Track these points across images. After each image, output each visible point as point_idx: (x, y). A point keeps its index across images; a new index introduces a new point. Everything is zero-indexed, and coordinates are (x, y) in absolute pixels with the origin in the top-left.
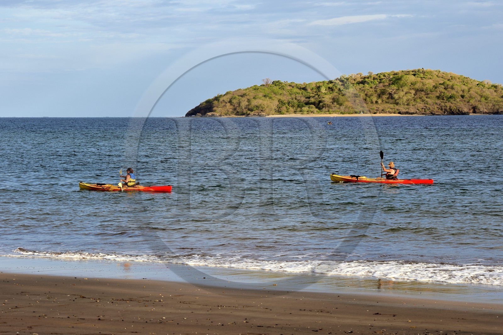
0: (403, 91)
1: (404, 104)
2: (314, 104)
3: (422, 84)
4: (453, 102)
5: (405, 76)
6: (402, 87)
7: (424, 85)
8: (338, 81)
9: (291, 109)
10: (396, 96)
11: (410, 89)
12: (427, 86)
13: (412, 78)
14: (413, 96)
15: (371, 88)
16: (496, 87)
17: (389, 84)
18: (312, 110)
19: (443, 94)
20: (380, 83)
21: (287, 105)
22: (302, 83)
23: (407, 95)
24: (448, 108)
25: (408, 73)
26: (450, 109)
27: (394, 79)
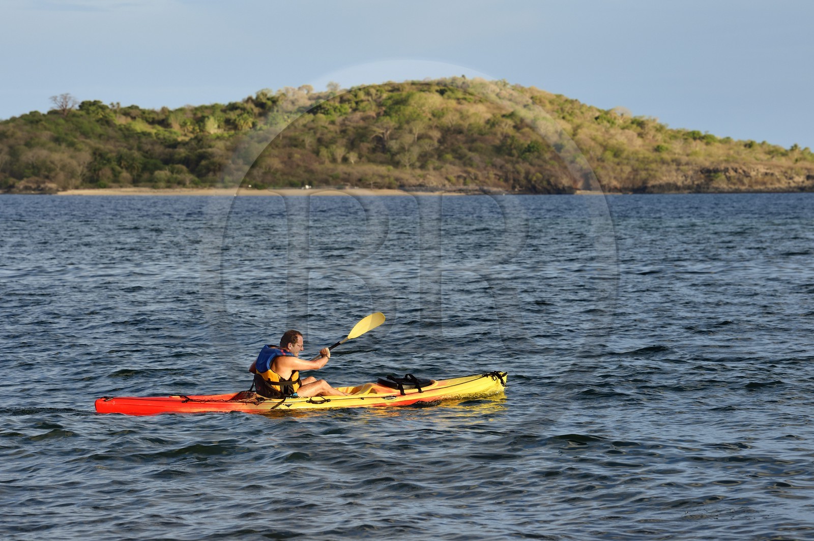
0: (411, 132)
1: (412, 166)
2: (186, 161)
3: (458, 116)
4: (536, 161)
5: (418, 95)
6: (408, 122)
7: (463, 117)
8: (250, 106)
9: (125, 174)
10: (394, 145)
11: (430, 127)
12: (472, 121)
13: (434, 100)
14: (436, 144)
15: (333, 123)
16: (641, 124)
17: (378, 115)
18: (180, 177)
19: (509, 141)
20: (355, 110)
21: (114, 164)
22: (158, 108)
23: (422, 142)
24: (523, 175)
25: (424, 87)
26: (526, 178)
27: (390, 102)
